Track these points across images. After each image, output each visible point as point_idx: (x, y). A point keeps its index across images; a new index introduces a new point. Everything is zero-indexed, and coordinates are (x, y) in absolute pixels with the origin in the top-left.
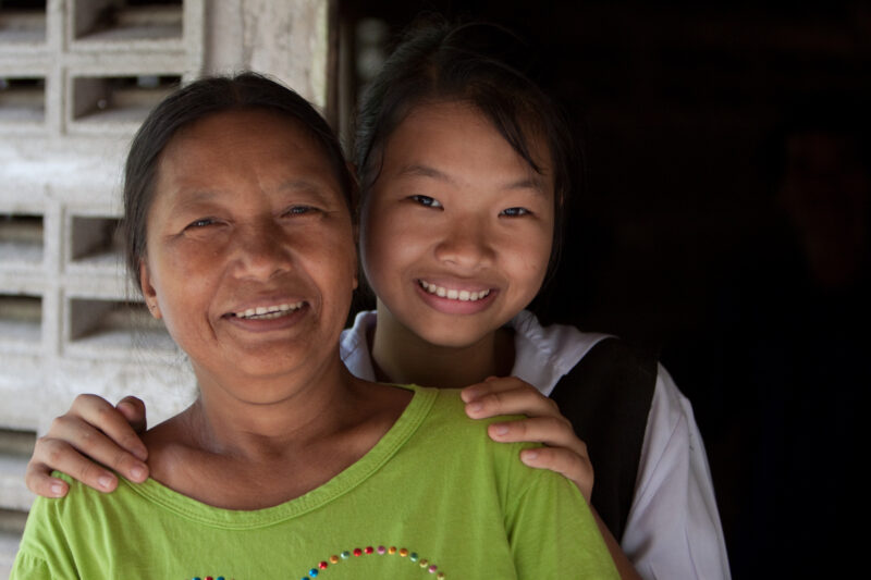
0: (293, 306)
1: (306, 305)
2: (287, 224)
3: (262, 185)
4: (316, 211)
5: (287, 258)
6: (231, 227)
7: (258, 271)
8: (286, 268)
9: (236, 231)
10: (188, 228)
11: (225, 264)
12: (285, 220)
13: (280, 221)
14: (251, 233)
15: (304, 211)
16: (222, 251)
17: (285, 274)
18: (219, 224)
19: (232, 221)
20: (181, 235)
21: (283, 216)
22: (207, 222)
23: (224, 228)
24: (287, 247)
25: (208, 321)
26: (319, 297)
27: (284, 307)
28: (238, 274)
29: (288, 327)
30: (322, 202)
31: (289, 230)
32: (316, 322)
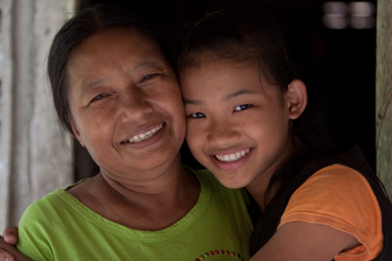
0: (158, 128)
1: (164, 124)
2: (143, 86)
3: (125, 70)
4: (158, 74)
5: (148, 105)
6: (114, 96)
7: (136, 116)
8: (149, 111)
9: (118, 97)
10: (92, 101)
11: (116, 116)
12: (142, 84)
13: (139, 85)
14: (126, 97)
15: (151, 77)
16: (113, 110)
17: (150, 114)
18: (108, 95)
19: (114, 92)
20: (88, 105)
21: (140, 82)
22: (101, 97)
23: (111, 97)
24: (147, 99)
25: (114, 147)
26: (170, 118)
27: (154, 131)
28: (125, 120)
29: (158, 140)
30: (159, 69)
31: (144, 88)
32: (171, 132)
